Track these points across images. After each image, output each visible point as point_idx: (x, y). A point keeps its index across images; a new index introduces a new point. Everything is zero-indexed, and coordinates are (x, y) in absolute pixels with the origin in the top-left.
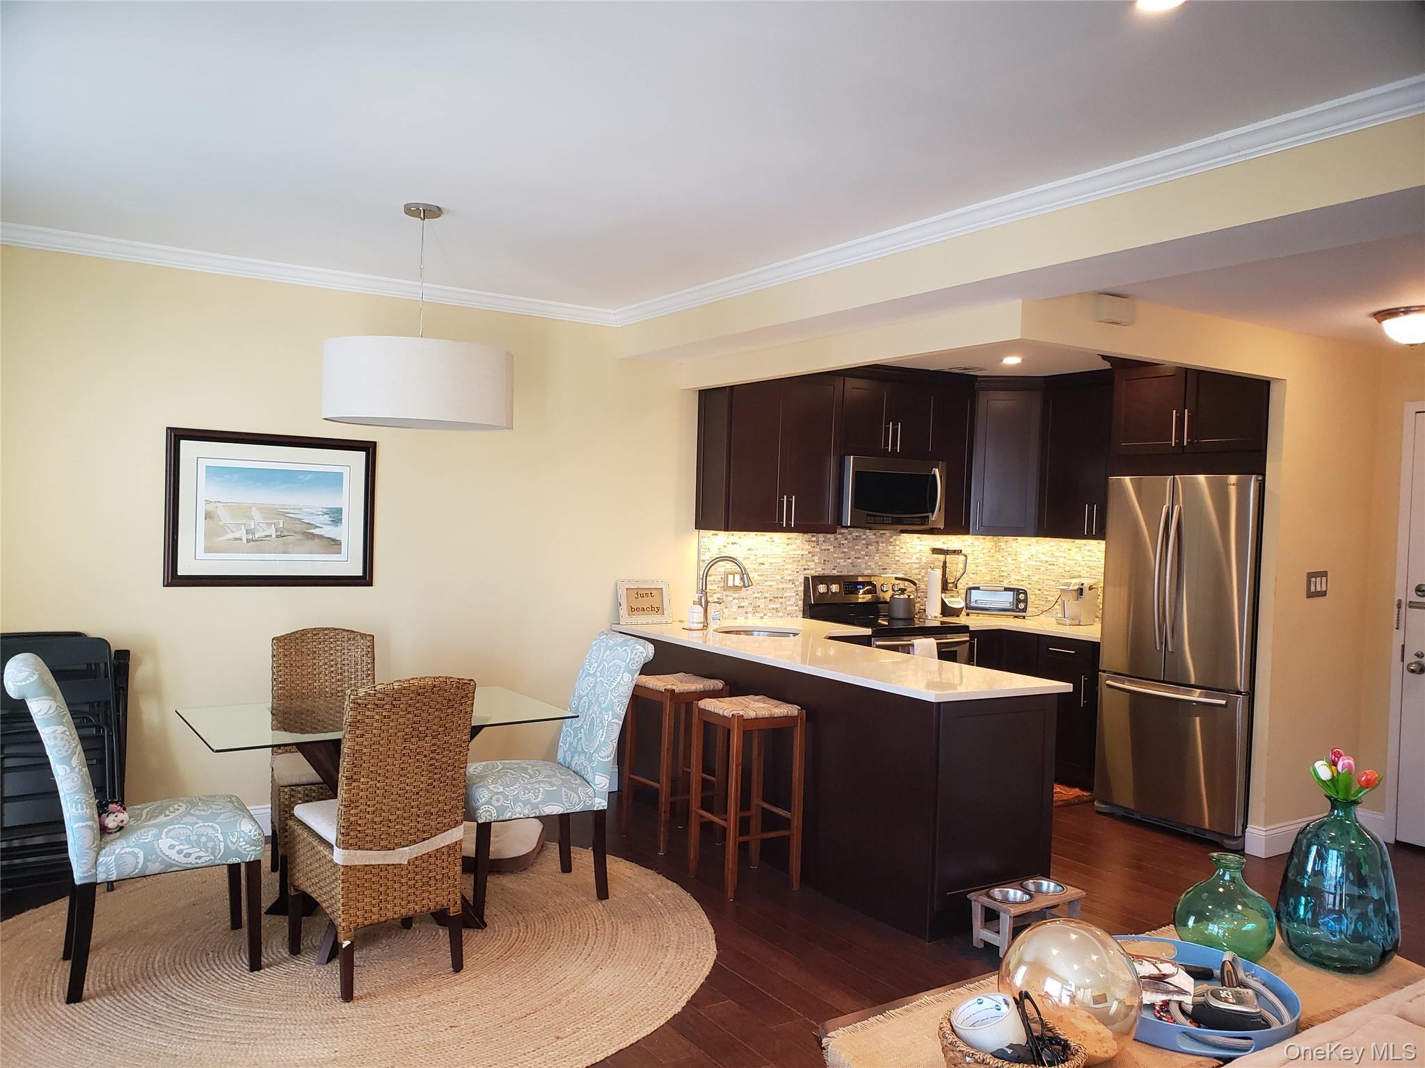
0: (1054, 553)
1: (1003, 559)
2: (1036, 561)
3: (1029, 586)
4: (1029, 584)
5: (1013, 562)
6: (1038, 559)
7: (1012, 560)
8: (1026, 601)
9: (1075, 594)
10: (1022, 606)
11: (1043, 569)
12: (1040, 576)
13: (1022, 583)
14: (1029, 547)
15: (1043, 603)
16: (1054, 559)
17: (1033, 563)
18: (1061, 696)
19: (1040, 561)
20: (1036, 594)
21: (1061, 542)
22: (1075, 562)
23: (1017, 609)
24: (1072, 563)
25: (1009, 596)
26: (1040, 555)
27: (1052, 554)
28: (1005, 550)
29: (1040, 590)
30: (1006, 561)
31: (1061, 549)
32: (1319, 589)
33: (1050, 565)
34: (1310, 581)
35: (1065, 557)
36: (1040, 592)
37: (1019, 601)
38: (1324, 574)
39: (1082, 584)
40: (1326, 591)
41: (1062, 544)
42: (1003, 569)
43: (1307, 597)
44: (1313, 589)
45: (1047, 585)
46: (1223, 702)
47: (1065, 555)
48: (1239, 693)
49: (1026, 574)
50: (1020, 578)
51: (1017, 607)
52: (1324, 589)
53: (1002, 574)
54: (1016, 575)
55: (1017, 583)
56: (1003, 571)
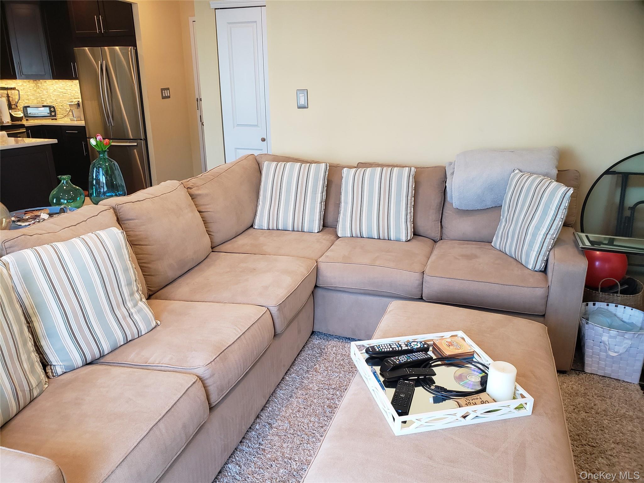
0: (65, 88)
1: (41, 92)
2: (57, 92)
3: (57, 105)
4: (57, 103)
5: (47, 93)
6: (58, 91)
7: (46, 92)
8: (55, 111)
9: (76, 106)
10: (53, 114)
11: (61, 96)
12: (61, 99)
13: (53, 103)
14: (52, 85)
15: (65, 112)
16: (65, 91)
17: (56, 93)
18: (52, 145)
19: (59, 92)
20: (60, 108)
21: (67, 82)
22: (75, 91)
23: (51, 116)
24: (74, 92)
25: (47, 110)
26: (59, 89)
27: (64, 88)
28: (41, 87)
29: (62, 106)
30: (43, 93)
31: (68, 86)
32: (166, 95)
33: (64, 93)
34: (162, 92)
35: (70, 90)
36: (62, 107)
37: (51, 112)
38: (168, 89)
39: (79, 101)
40: (170, 96)
41: (67, 83)
42: (42, 97)
43: (162, 99)
44: (164, 95)
45: (65, 103)
46: (136, 144)
47: (70, 88)
48: (141, 140)
49: (54, 99)
50: (51, 101)
51: (51, 115)
52: (169, 95)
53: (43, 99)
54: (49, 100)
55: (50, 103)
56: (43, 98)
